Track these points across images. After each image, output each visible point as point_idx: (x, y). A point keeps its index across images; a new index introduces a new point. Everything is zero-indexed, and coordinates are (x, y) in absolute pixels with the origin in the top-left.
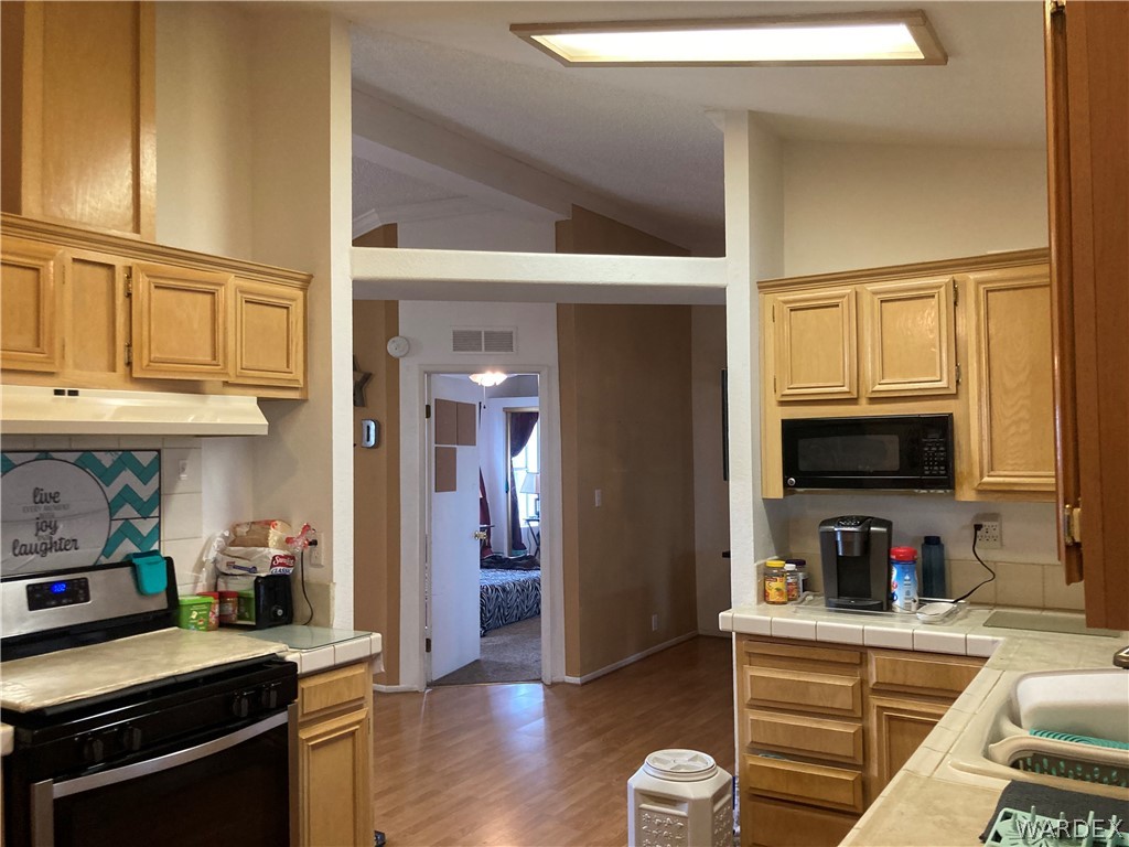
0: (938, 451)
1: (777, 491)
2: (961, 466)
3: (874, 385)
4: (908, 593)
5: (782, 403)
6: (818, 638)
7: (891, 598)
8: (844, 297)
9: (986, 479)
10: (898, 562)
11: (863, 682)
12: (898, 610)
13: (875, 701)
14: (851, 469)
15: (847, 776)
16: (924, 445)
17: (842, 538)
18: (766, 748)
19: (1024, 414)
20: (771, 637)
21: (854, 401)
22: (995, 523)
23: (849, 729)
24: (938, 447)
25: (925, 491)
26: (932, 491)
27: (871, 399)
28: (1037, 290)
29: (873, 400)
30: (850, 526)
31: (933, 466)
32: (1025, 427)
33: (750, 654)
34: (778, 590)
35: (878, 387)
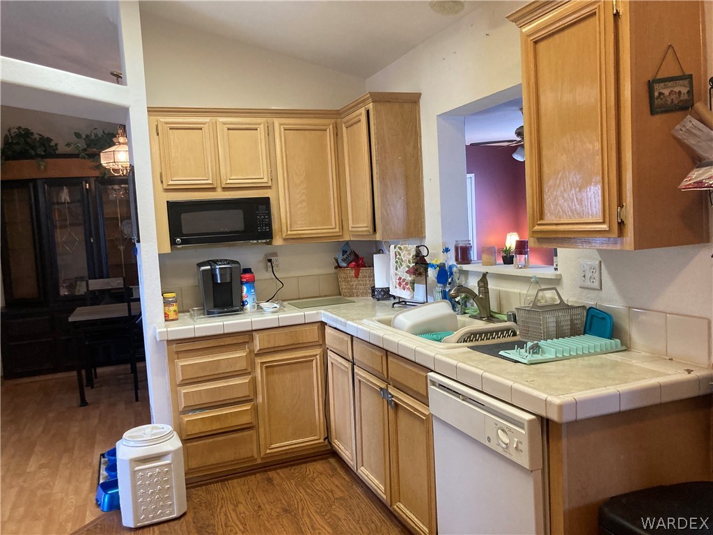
0: (265, 218)
1: (167, 248)
2: (275, 226)
3: (227, 180)
4: (254, 300)
5: (167, 190)
6: (225, 332)
7: (243, 304)
8: (205, 124)
9: (289, 232)
10: (247, 282)
11: (251, 351)
12: (249, 310)
13: (259, 360)
14: (217, 231)
15: (247, 407)
16: (257, 215)
17: (220, 272)
18: (191, 408)
19: (304, 197)
20: (195, 338)
21: (213, 189)
22: (276, 258)
23: (245, 380)
24: (264, 216)
25: (255, 242)
26: (260, 241)
27: (223, 188)
28: (307, 132)
29: (225, 189)
30: (224, 264)
31: (263, 226)
32: (304, 204)
33: (177, 353)
34: (175, 311)
35: (229, 181)
